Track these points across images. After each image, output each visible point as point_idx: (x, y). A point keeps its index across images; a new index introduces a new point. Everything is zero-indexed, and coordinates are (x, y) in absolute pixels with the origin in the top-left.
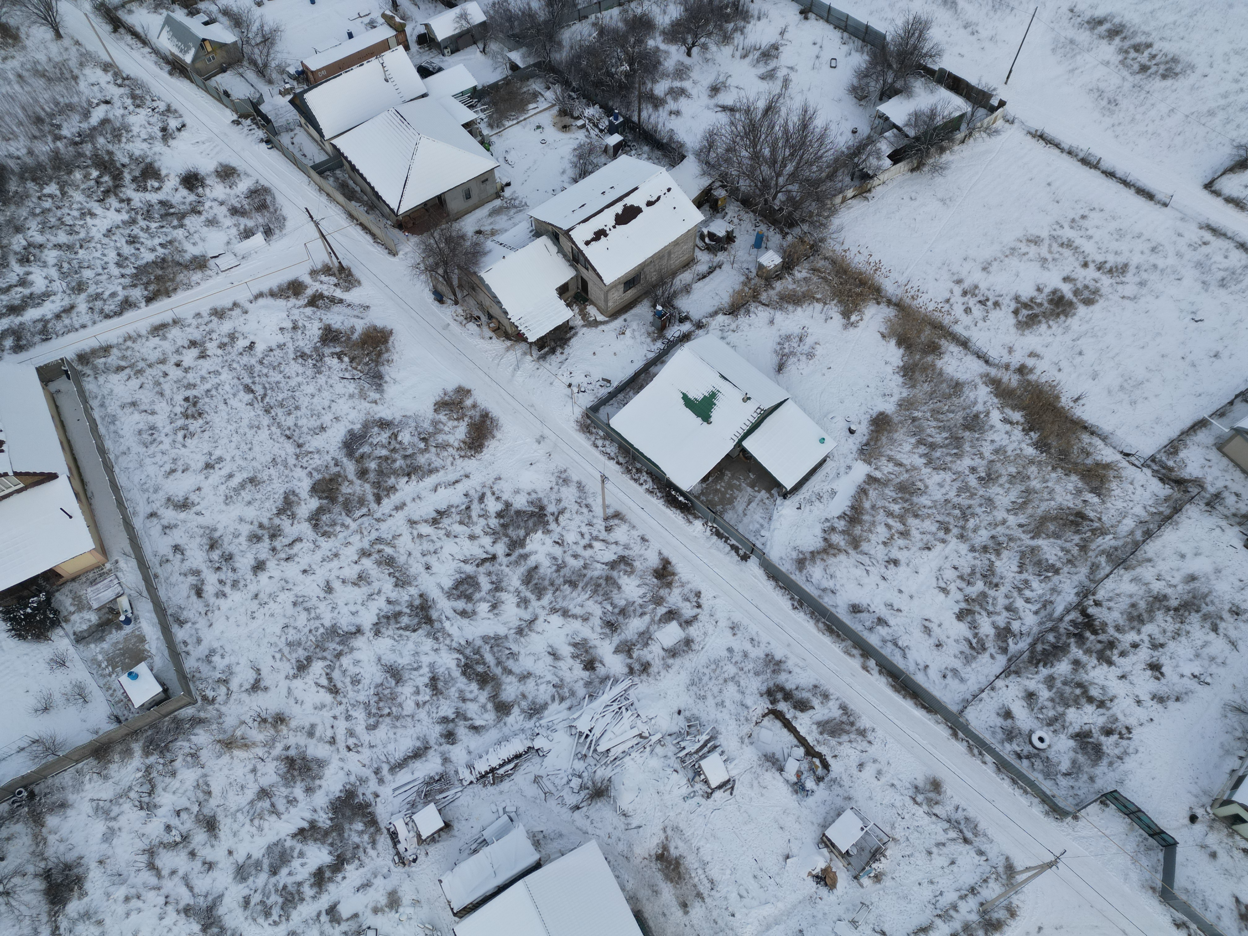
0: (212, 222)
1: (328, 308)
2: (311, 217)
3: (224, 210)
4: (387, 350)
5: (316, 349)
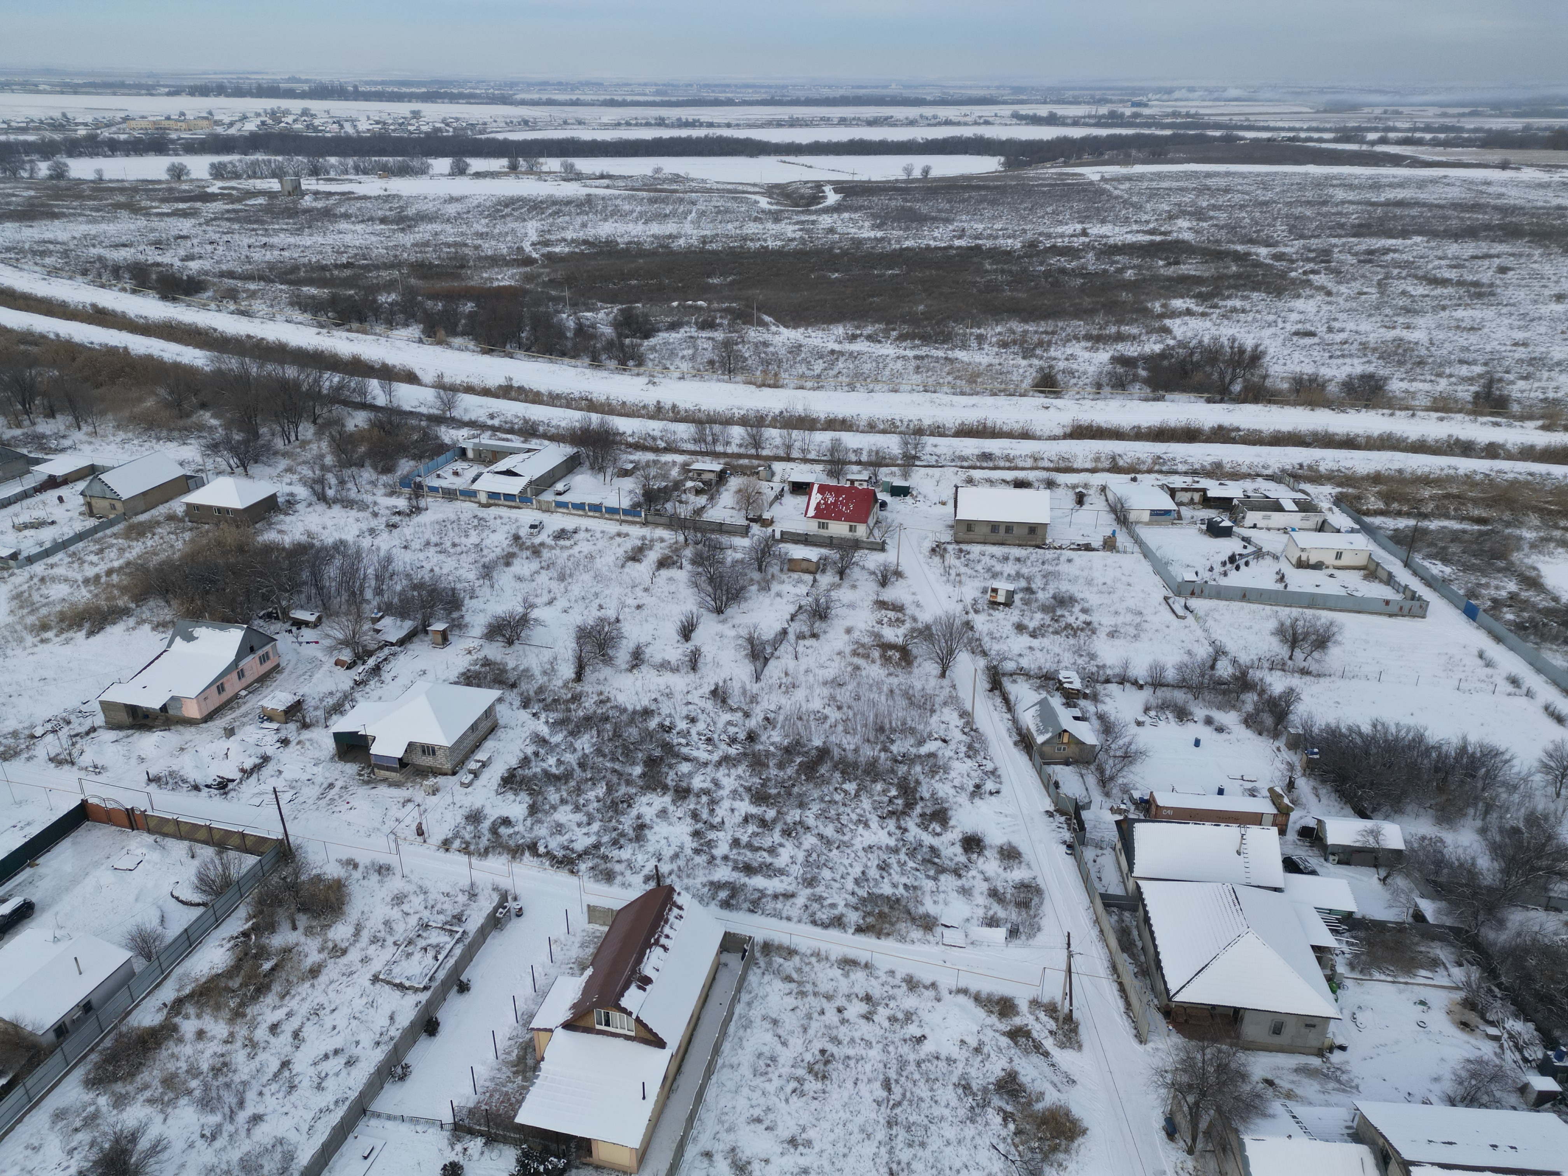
0: (965, 892)
1: (1027, 1052)
2: (1069, 944)
3: (985, 886)
4: (1067, 1151)
5: (985, 1090)
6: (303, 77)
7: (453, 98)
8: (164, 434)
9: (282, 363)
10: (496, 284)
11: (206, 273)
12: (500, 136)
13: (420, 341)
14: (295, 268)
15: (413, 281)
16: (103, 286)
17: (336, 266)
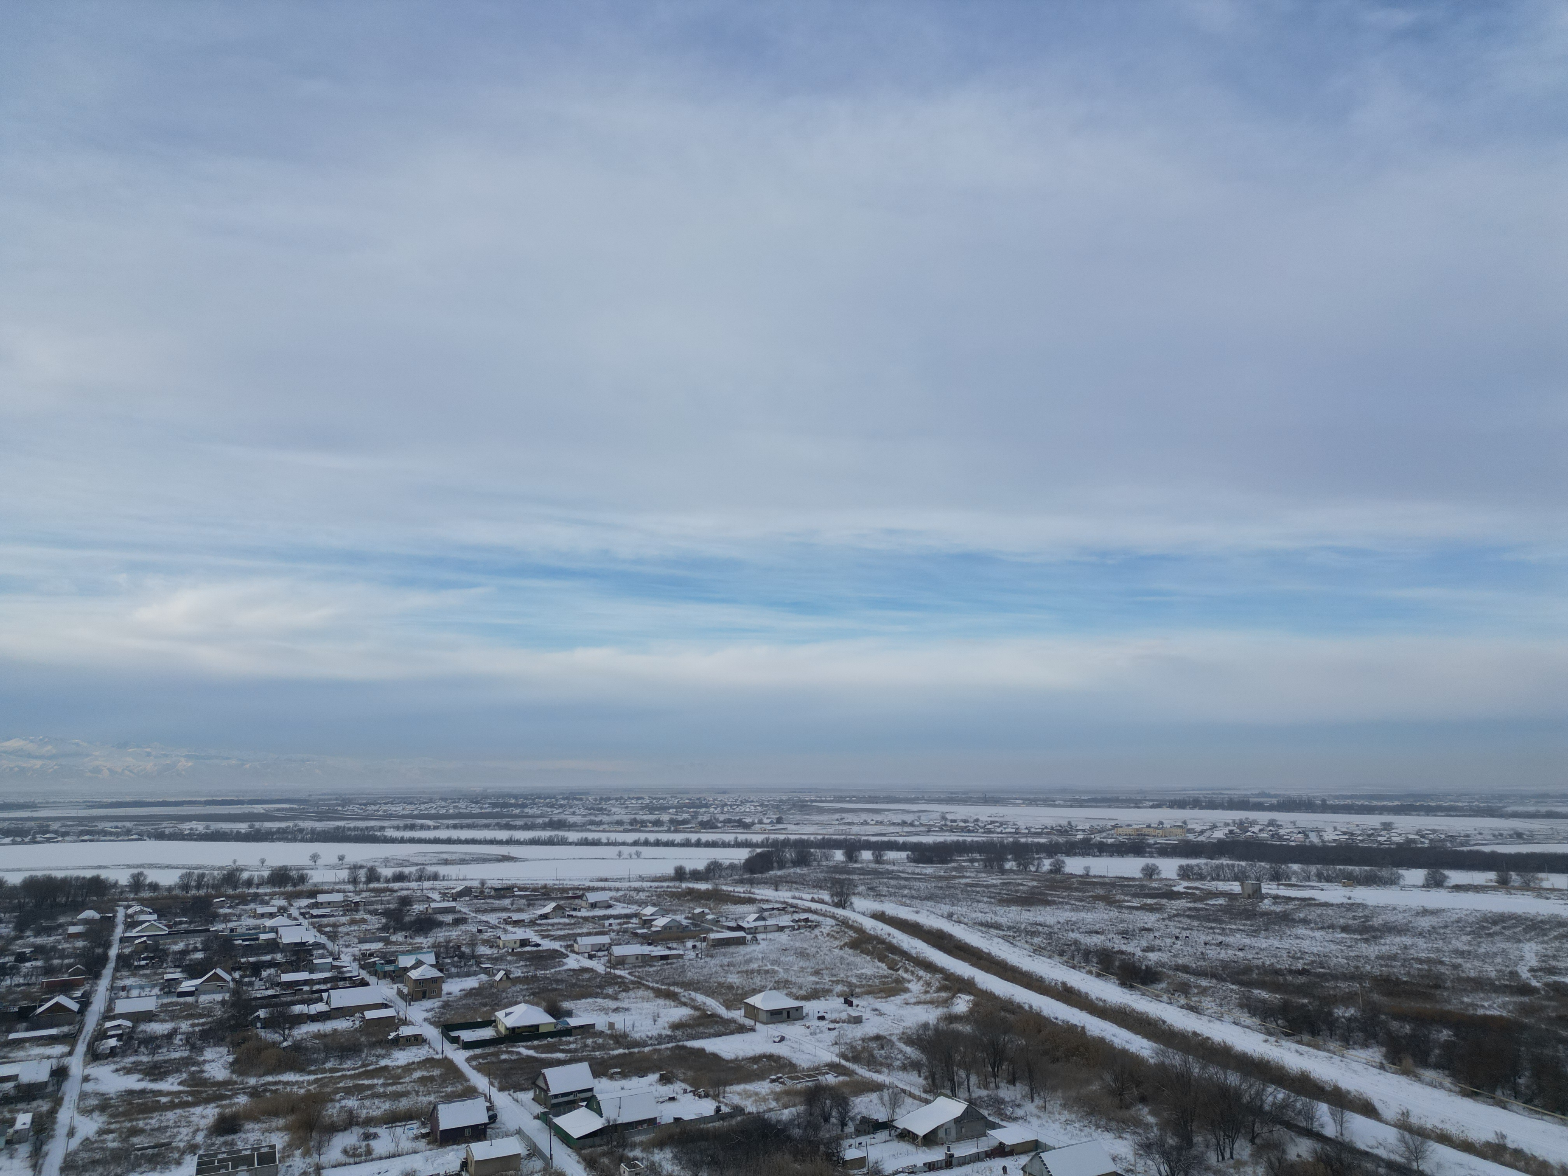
6: (1273, 792)
7: (1430, 811)
8: (1103, 1123)
9: (1225, 1067)
10: (1481, 1012)
11: (1163, 965)
12: (1487, 849)
13: (1382, 1067)
14: (1248, 969)
15: (1376, 997)
16: (1074, 967)
17: (1290, 972)
